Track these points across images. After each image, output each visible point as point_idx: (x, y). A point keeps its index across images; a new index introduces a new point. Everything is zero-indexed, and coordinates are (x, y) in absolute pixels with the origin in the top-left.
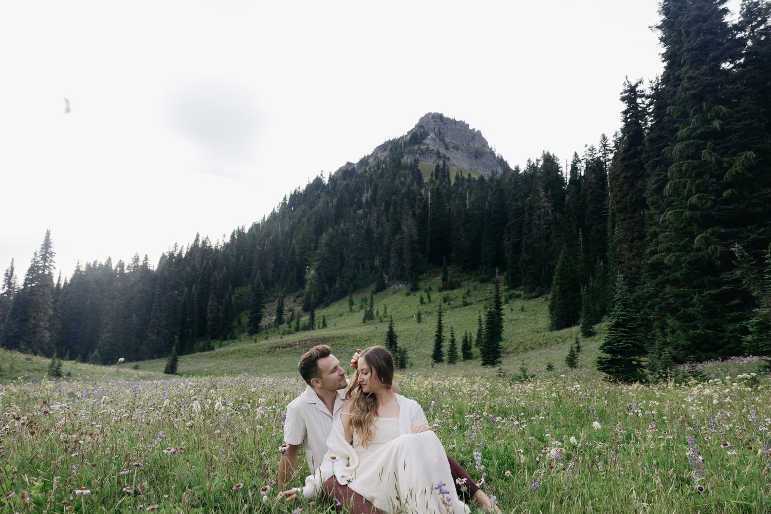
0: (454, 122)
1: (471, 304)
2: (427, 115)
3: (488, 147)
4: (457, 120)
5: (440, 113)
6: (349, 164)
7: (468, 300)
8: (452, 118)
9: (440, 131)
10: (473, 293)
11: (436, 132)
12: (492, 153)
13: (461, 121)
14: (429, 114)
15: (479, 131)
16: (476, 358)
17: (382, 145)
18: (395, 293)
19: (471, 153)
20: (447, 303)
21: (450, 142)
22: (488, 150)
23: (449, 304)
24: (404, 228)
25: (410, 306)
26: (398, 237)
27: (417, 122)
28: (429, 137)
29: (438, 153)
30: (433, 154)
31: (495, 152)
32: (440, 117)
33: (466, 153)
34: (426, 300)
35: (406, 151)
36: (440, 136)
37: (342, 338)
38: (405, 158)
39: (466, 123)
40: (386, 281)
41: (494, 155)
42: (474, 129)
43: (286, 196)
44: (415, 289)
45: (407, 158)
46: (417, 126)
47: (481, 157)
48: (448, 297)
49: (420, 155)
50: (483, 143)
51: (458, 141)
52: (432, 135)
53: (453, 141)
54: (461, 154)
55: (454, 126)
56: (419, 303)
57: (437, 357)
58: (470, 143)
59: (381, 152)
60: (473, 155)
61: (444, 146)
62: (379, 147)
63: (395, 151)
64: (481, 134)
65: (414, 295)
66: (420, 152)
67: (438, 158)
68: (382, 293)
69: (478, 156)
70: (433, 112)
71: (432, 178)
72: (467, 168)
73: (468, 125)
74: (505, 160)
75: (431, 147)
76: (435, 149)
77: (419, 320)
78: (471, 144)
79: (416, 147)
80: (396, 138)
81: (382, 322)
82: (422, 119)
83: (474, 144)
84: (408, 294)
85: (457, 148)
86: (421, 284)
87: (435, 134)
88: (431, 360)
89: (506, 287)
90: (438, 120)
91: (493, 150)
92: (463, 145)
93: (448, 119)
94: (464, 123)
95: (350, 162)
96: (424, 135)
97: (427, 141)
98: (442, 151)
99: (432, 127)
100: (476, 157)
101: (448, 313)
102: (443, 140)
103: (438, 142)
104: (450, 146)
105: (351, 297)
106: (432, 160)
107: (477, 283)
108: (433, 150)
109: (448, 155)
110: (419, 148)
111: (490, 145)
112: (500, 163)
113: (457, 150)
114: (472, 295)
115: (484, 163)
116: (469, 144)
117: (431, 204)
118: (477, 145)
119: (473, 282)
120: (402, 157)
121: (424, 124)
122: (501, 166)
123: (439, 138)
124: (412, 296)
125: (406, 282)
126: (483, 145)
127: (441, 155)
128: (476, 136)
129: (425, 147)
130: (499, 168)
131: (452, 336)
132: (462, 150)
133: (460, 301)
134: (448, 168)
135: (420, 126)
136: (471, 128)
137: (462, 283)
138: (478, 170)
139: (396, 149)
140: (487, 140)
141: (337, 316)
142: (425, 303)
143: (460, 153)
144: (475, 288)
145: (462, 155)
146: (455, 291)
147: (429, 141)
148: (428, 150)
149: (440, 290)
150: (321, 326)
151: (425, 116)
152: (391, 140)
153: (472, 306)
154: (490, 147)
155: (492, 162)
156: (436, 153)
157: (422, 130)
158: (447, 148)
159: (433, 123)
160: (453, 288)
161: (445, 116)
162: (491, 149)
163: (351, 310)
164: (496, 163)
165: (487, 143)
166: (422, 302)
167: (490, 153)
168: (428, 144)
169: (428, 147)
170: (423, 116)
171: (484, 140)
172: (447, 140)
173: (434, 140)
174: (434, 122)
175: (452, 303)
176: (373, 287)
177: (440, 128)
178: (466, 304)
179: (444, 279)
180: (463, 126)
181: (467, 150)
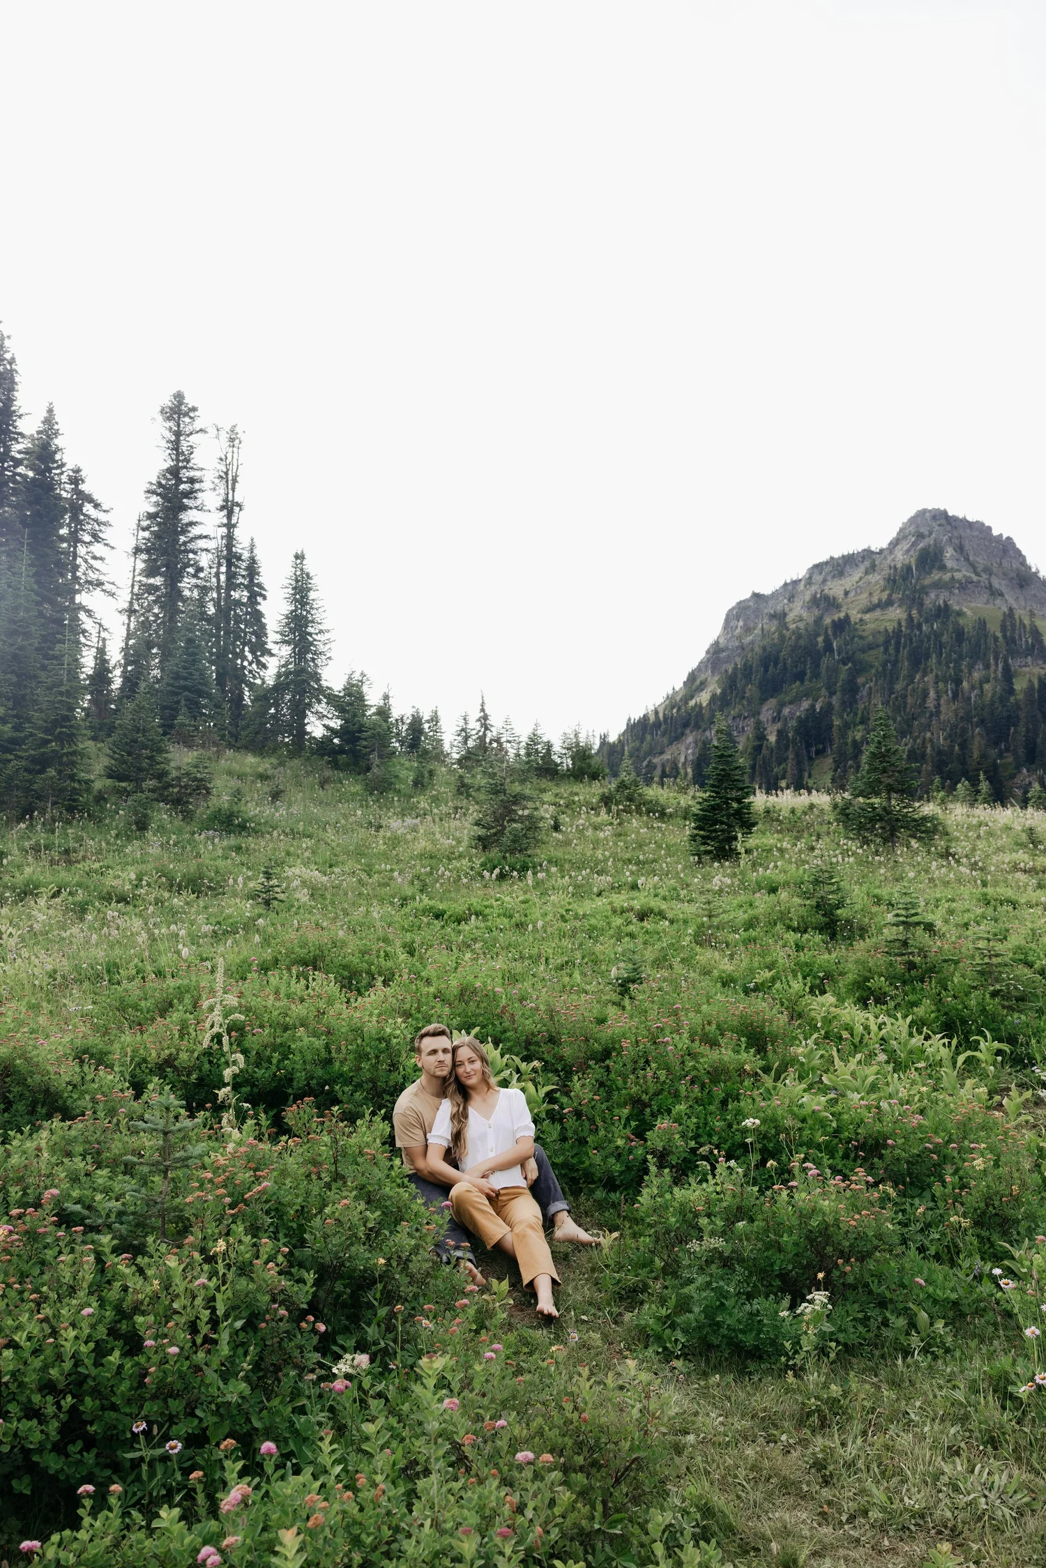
0: (967, 524)
3: (1028, 564)
4: (970, 519)
5: (941, 508)
8: (961, 516)
13: (977, 522)
14: (924, 511)
15: (1009, 539)
19: (1012, 580)
28: (947, 555)
30: (980, 588)
32: (944, 514)
33: (1004, 579)
36: (961, 552)
39: (986, 525)
42: (1001, 535)
46: (904, 532)
50: (1021, 560)
51: (986, 559)
52: (950, 551)
53: (980, 559)
55: (968, 531)
58: (1004, 561)
60: (1015, 582)
62: (816, 567)
64: (1014, 544)
69: (1023, 583)
70: (927, 508)
73: (990, 528)
82: (912, 520)
83: (1010, 563)
87: (954, 549)
90: (943, 521)
92: (994, 564)
93: (955, 519)
94: (983, 524)
96: (938, 552)
97: (951, 563)
99: (942, 536)
100: (1021, 587)
102: (967, 559)
106: (982, 599)
108: (977, 581)
110: (951, 578)
111: (1029, 561)
113: (992, 575)
115: (1037, 595)
116: (1002, 564)
118: (1013, 563)
123: (961, 556)
126: (1021, 563)
128: (1007, 548)
129: (957, 574)
132: (996, 575)
136: (995, 533)
140: (1023, 553)
143: (997, 581)
145: (1003, 584)
148: (966, 580)
151: (920, 515)
154: (1030, 565)
156: (985, 587)
159: (935, 527)
161: (951, 514)
165: (1026, 559)
169: (963, 576)
170: (912, 514)
171: (1019, 552)
173: (955, 559)
174: (938, 525)
177: (952, 536)
180: (981, 530)
181: (1004, 574)
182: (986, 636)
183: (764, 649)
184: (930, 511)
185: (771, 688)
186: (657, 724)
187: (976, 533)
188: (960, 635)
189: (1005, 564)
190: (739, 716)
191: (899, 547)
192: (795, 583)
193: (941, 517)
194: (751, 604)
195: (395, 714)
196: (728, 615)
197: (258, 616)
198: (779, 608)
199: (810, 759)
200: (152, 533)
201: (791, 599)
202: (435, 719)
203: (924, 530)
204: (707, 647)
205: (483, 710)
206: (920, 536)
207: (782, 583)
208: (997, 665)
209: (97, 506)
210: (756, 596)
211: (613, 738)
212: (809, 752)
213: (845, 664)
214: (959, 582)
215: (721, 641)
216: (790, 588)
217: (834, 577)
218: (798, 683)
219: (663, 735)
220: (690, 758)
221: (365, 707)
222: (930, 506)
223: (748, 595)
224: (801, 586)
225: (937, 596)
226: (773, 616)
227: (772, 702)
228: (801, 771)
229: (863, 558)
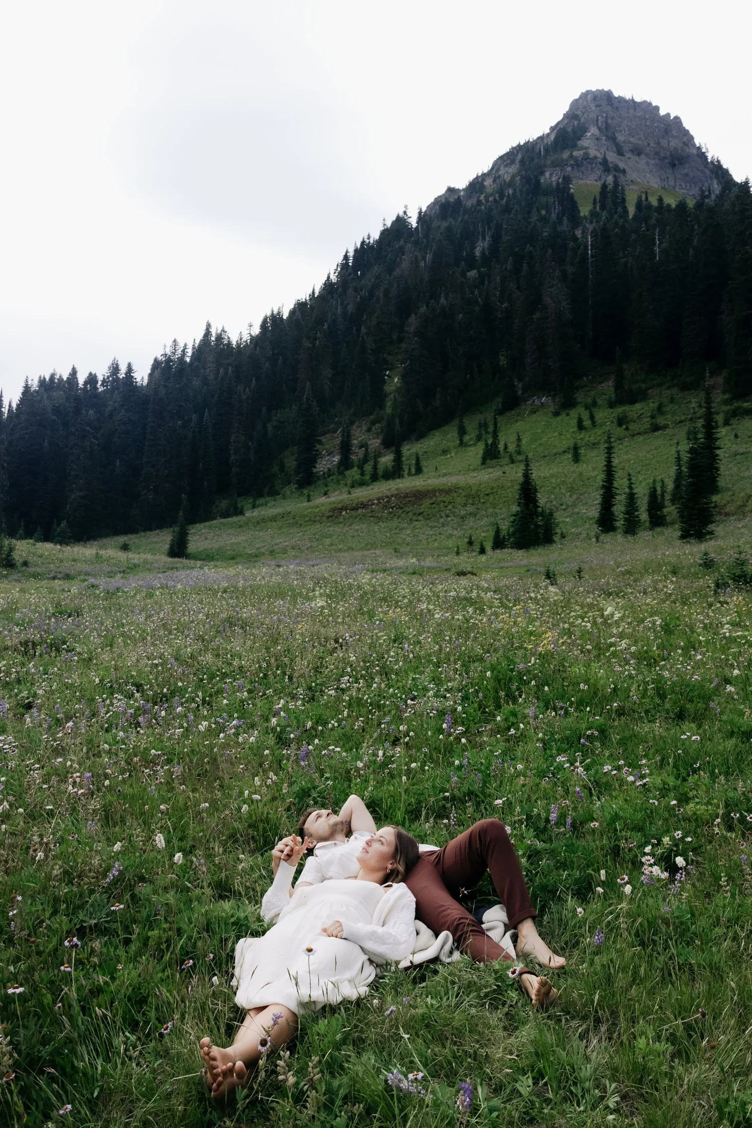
0: (632, 105)
1: (665, 427)
2: (584, 96)
3: (694, 145)
4: (638, 99)
5: (606, 89)
6: (451, 190)
7: (661, 421)
8: (628, 97)
9: (607, 123)
10: (669, 408)
11: (600, 124)
12: (702, 156)
13: (645, 102)
14: (588, 92)
15: (677, 118)
16: (673, 523)
17: (507, 154)
18: (535, 412)
19: (662, 159)
20: (624, 427)
21: (624, 142)
22: (695, 152)
23: (627, 429)
24: (548, 300)
25: (560, 434)
26: (536, 316)
27: (566, 108)
28: (589, 134)
29: (605, 162)
30: (596, 164)
31: (707, 154)
33: (654, 159)
34: (587, 423)
35: (549, 162)
36: (608, 132)
37: (448, 491)
38: (547, 174)
39: (654, 105)
40: (520, 392)
41: (706, 158)
42: (668, 115)
43: (347, 252)
44: (568, 404)
45: (551, 175)
46: (566, 116)
47: (681, 164)
48: (626, 417)
49: (573, 168)
50: (685, 139)
51: (639, 139)
52: (593, 130)
53: (632, 139)
54: (645, 161)
55: (632, 111)
56: (575, 429)
57: (606, 523)
58: (661, 141)
59: (506, 166)
60: (667, 161)
61: (615, 149)
62: (501, 158)
63: (530, 162)
64: (680, 122)
65: (568, 415)
66: (572, 162)
67: (605, 171)
68: (513, 412)
69: (677, 162)
70: (594, 89)
71: (595, 208)
72: (656, 186)
73: (657, 108)
74: (725, 166)
75: (593, 152)
76: (599, 155)
77: (576, 458)
78: (664, 143)
79: (566, 155)
80: (531, 140)
81: (513, 462)
82: (575, 104)
83: (669, 142)
84: (556, 414)
85: (637, 151)
86: (580, 396)
87: (599, 129)
88: (596, 529)
89: (727, 396)
90: (604, 103)
91: (704, 150)
92: (649, 144)
93: (621, 100)
94: (650, 104)
95: (452, 186)
96: (579, 133)
97: (584, 143)
98: (612, 157)
99: (593, 116)
100: (673, 165)
101: (625, 444)
102: (612, 139)
103: (604, 142)
104: (626, 148)
105: (461, 422)
106: (594, 176)
107: (675, 390)
108: (596, 158)
109: (622, 165)
110: (571, 156)
111: (697, 142)
112: (717, 174)
113: (639, 154)
114: (666, 412)
115: (687, 175)
116: (659, 143)
117: (592, 256)
118: (674, 143)
119: (668, 388)
120: (542, 173)
121: (579, 113)
122: (717, 177)
123: (606, 136)
124: (563, 416)
125: (552, 393)
126: (684, 143)
127: (611, 165)
128: (673, 127)
129: (582, 152)
130: (715, 182)
131: (630, 488)
132: (646, 155)
133: (646, 423)
134: (623, 189)
135: (571, 116)
136: (662, 112)
137: (650, 391)
138: (677, 189)
139: (532, 160)
140: (692, 133)
141: (439, 453)
142: (585, 429)
143: (643, 160)
144: (672, 400)
145: (648, 164)
146: (638, 406)
147: (588, 141)
148: (586, 157)
149: (612, 405)
150: (413, 471)
151: (581, 97)
152: (522, 144)
153: (667, 431)
154: (698, 145)
155: (702, 172)
156: (601, 164)
157: (576, 123)
158: (620, 153)
159: (594, 108)
160: (633, 402)
161: (616, 95)
162: (699, 148)
163: (462, 443)
164: (708, 173)
165: (692, 138)
166: (580, 426)
167: (698, 155)
168: (586, 148)
169: (586, 154)
170: (577, 97)
171: (686, 133)
172: (620, 138)
173: (597, 139)
174: (597, 106)
175: (631, 426)
176: (498, 402)
177: (606, 117)
178: (656, 428)
179: (618, 386)
180: (647, 110)
181: (657, 154)
184: (594, 93)
193: (604, 98)
207: (476, 177)
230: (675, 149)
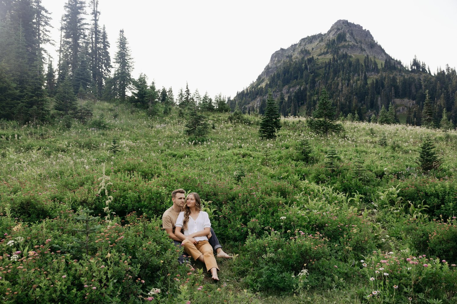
3: (374, 40)
4: (355, 24)
5: (345, 20)
8: (352, 23)
13: (358, 25)
14: (340, 21)
15: (368, 31)
22: (374, 42)
28: (347, 36)
29: (361, 47)
30: (358, 48)
36: (352, 35)
46: (333, 28)
47: (373, 47)
50: (371, 38)
51: (360, 38)
53: (358, 38)
55: (355, 28)
60: (369, 46)
61: (355, 42)
63: (332, 45)
64: (370, 33)
66: (350, 47)
67: (361, 50)
73: (362, 27)
79: (346, 44)
82: (336, 24)
85: (361, 42)
87: (349, 34)
90: (346, 24)
93: (350, 23)
94: (360, 26)
99: (346, 30)
100: (371, 48)
102: (354, 38)
103: (352, 39)
106: (358, 52)
108: (357, 46)
112: (382, 50)
115: (376, 51)
123: (352, 37)
128: (367, 34)
129: (350, 43)
136: (364, 29)
147: (349, 39)
159: (344, 26)
165: (373, 38)
171: (371, 36)
172: (356, 38)
180: (359, 27)
181: (366, 43)
182: (359, 65)
183: (284, 68)
184: (342, 21)
185: (286, 82)
186: (247, 94)
187: (357, 29)
188: (350, 64)
189: (367, 40)
190: (275, 91)
191: (331, 33)
192: (295, 45)
193: (346, 23)
194: (280, 52)
195: (157, 89)
196: (272, 56)
197: (107, 53)
198: (290, 54)
199: (299, 106)
200: (67, 22)
201: (294, 50)
202: (171, 91)
203: (340, 27)
204: (265, 67)
205: (187, 88)
206: (338, 29)
207: (291, 45)
208: (362, 75)
209: (46, 11)
210: (282, 49)
211: (232, 99)
212: (298, 104)
213: (312, 74)
214: (351, 45)
215: (270, 65)
216: (294, 47)
217: (309, 43)
218: (295, 80)
219: (249, 97)
220: (258, 105)
221: (146, 86)
222: (342, 19)
223: (279, 49)
224: (297, 46)
225: (343, 50)
226: (287, 57)
227: (287, 87)
228: (296, 110)
229: (319, 36)
230: (370, 42)
